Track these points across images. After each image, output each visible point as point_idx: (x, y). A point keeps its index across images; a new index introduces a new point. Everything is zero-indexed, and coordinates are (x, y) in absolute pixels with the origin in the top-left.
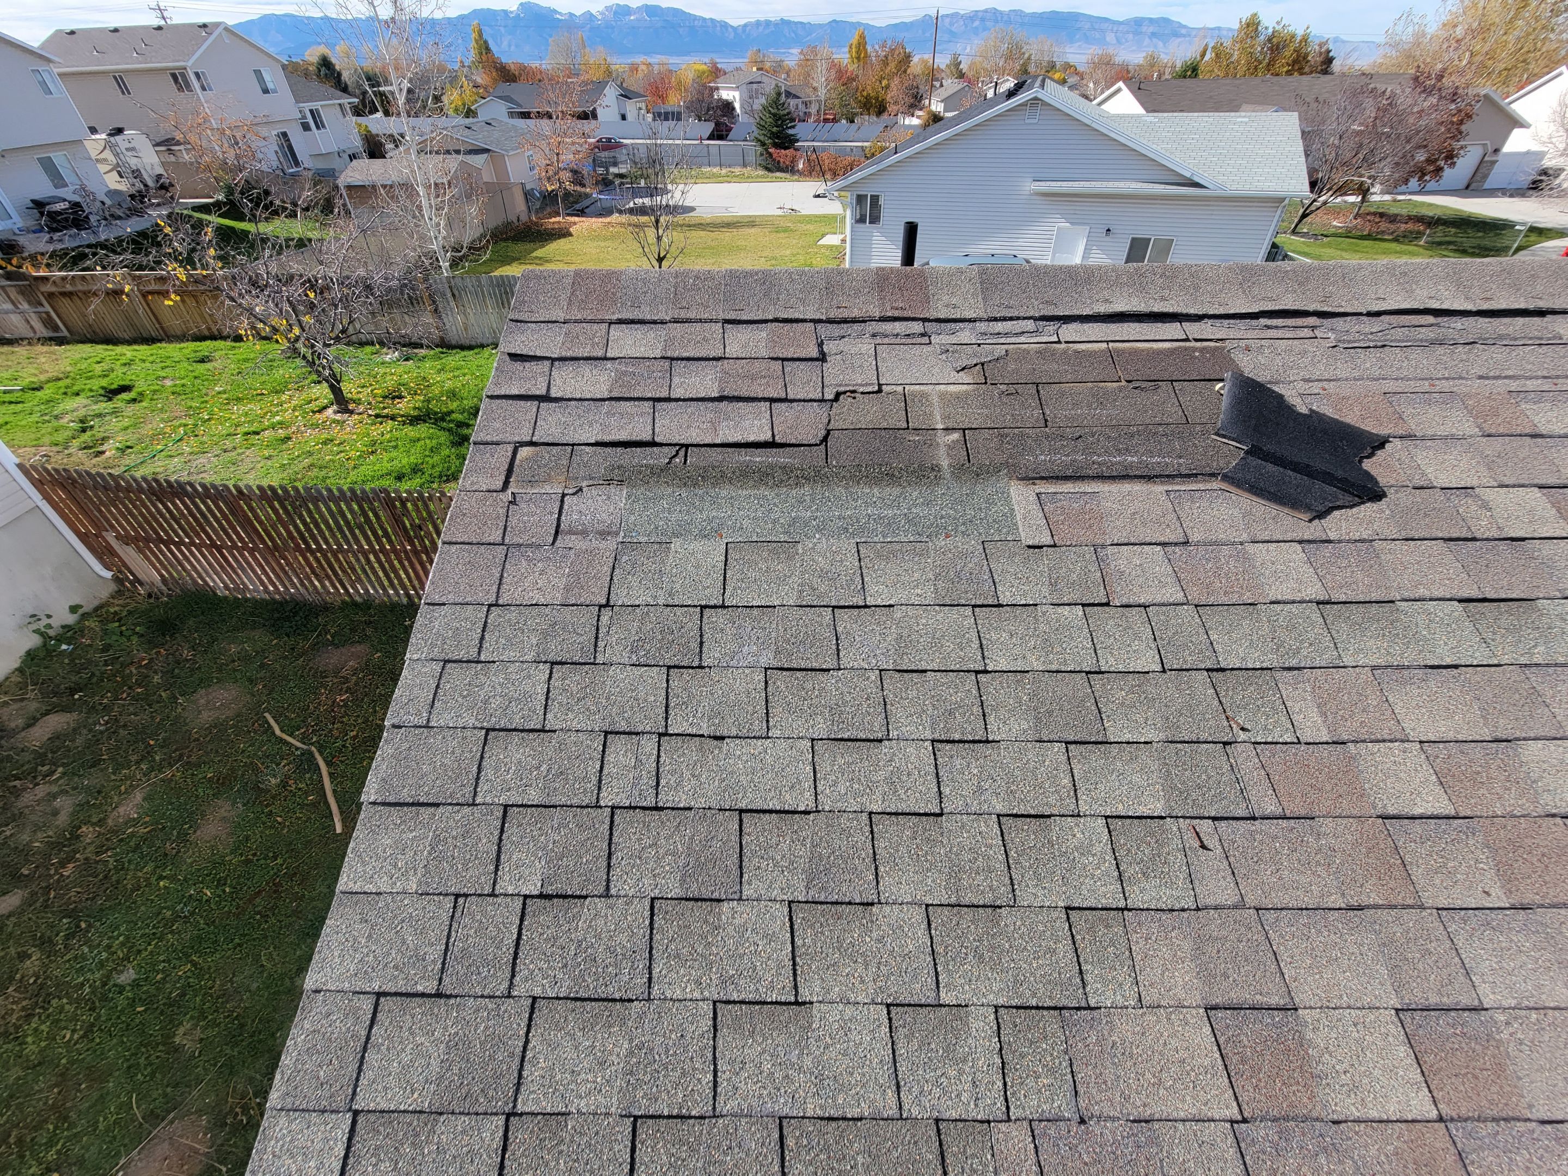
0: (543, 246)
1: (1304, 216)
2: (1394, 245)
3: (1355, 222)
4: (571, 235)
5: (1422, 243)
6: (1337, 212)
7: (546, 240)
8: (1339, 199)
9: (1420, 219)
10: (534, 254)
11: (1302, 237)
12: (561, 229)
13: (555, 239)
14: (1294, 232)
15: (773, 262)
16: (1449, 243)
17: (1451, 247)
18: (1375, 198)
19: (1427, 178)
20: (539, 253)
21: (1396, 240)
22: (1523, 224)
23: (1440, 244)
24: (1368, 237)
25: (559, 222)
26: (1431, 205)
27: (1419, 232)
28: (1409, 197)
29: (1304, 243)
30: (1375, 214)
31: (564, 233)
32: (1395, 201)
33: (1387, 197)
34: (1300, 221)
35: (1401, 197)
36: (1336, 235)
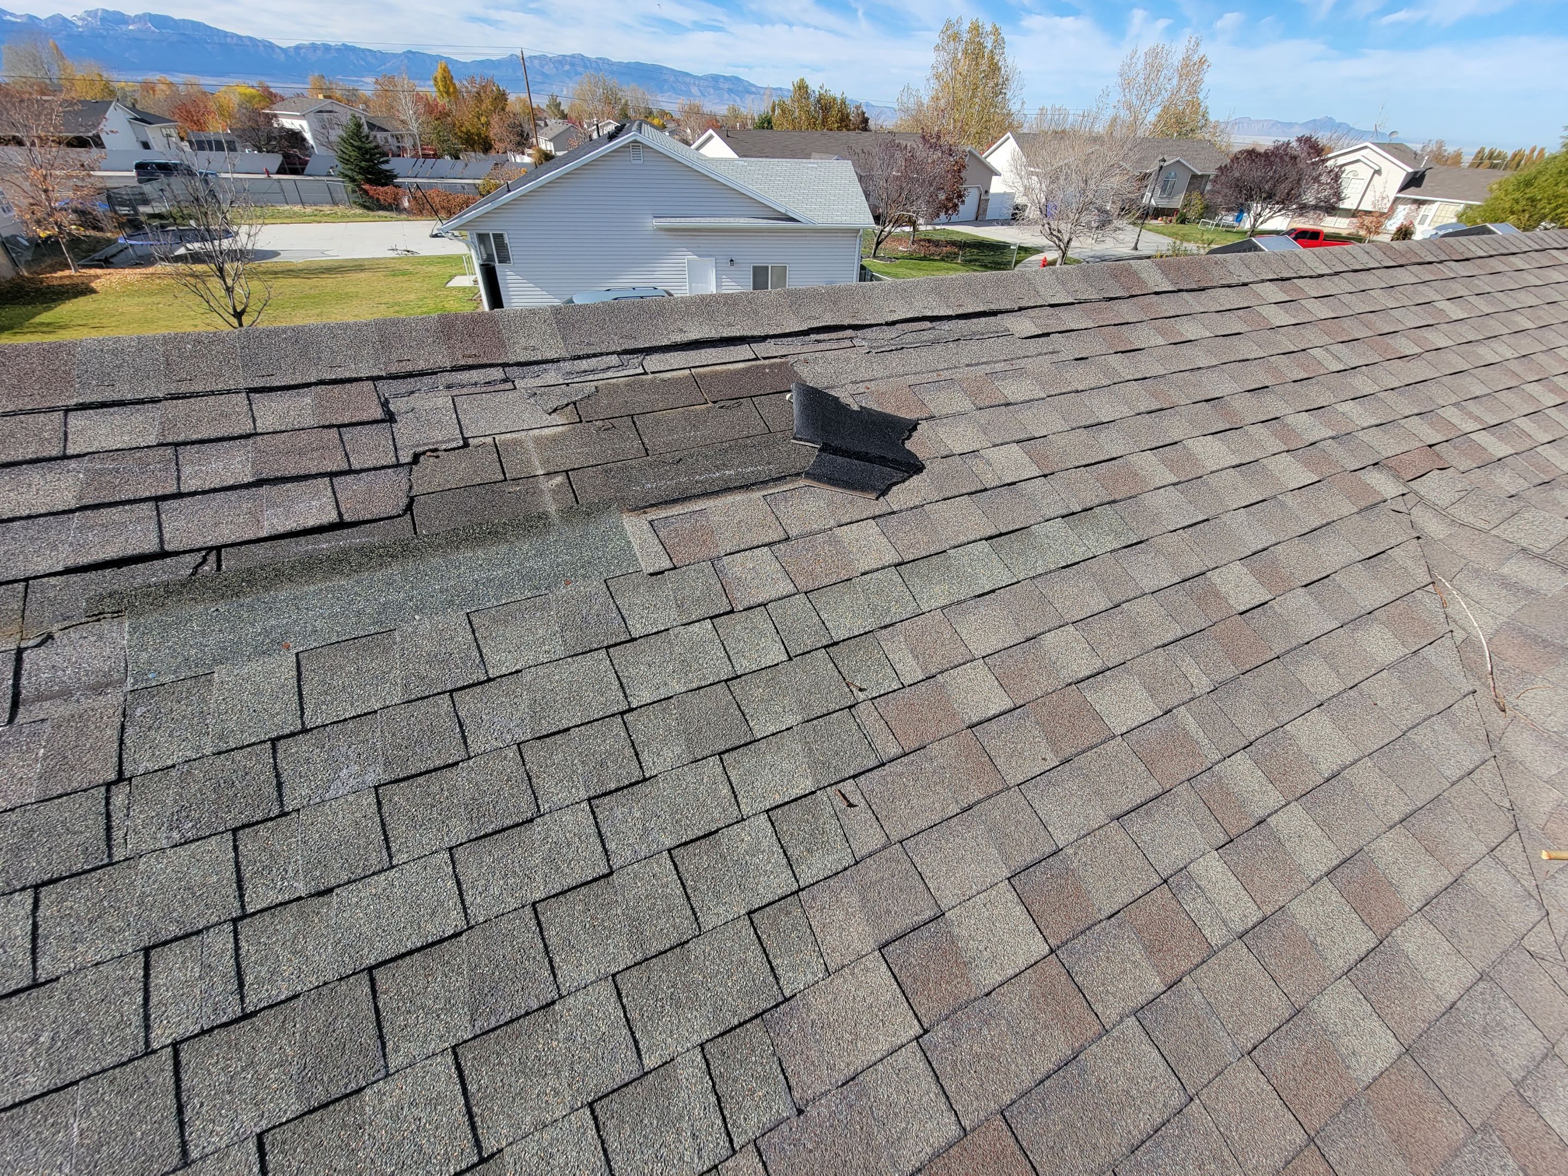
0: (50, 309)
1: (878, 243)
2: (942, 264)
3: (914, 247)
4: (93, 291)
5: (959, 261)
6: (899, 239)
7: (54, 301)
8: (898, 230)
9: (953, 243)
10: (37, 319)
11: (880, 260)
12: (75, 286)
13: (69, 298)
14: (875, 256)
15: (397, 308)
16: (976, 260)
17: (978, 264)
18: (922, 228)
19: (950, 212)
20: (45, 317)
21: (942, 260)
22: (1015, 245)
23: (970, 261)
24: (925, 258)
25: (70, 277)
26: (958, 232)
27: (955, 254)
28: (943, 227)
29: (884, 265)
30: (924, 240)
31: (83, 290)
32: (935, 230)
33: (929, 228)
34: (877, 247)
35: (938, 227)
36: (903, 258)
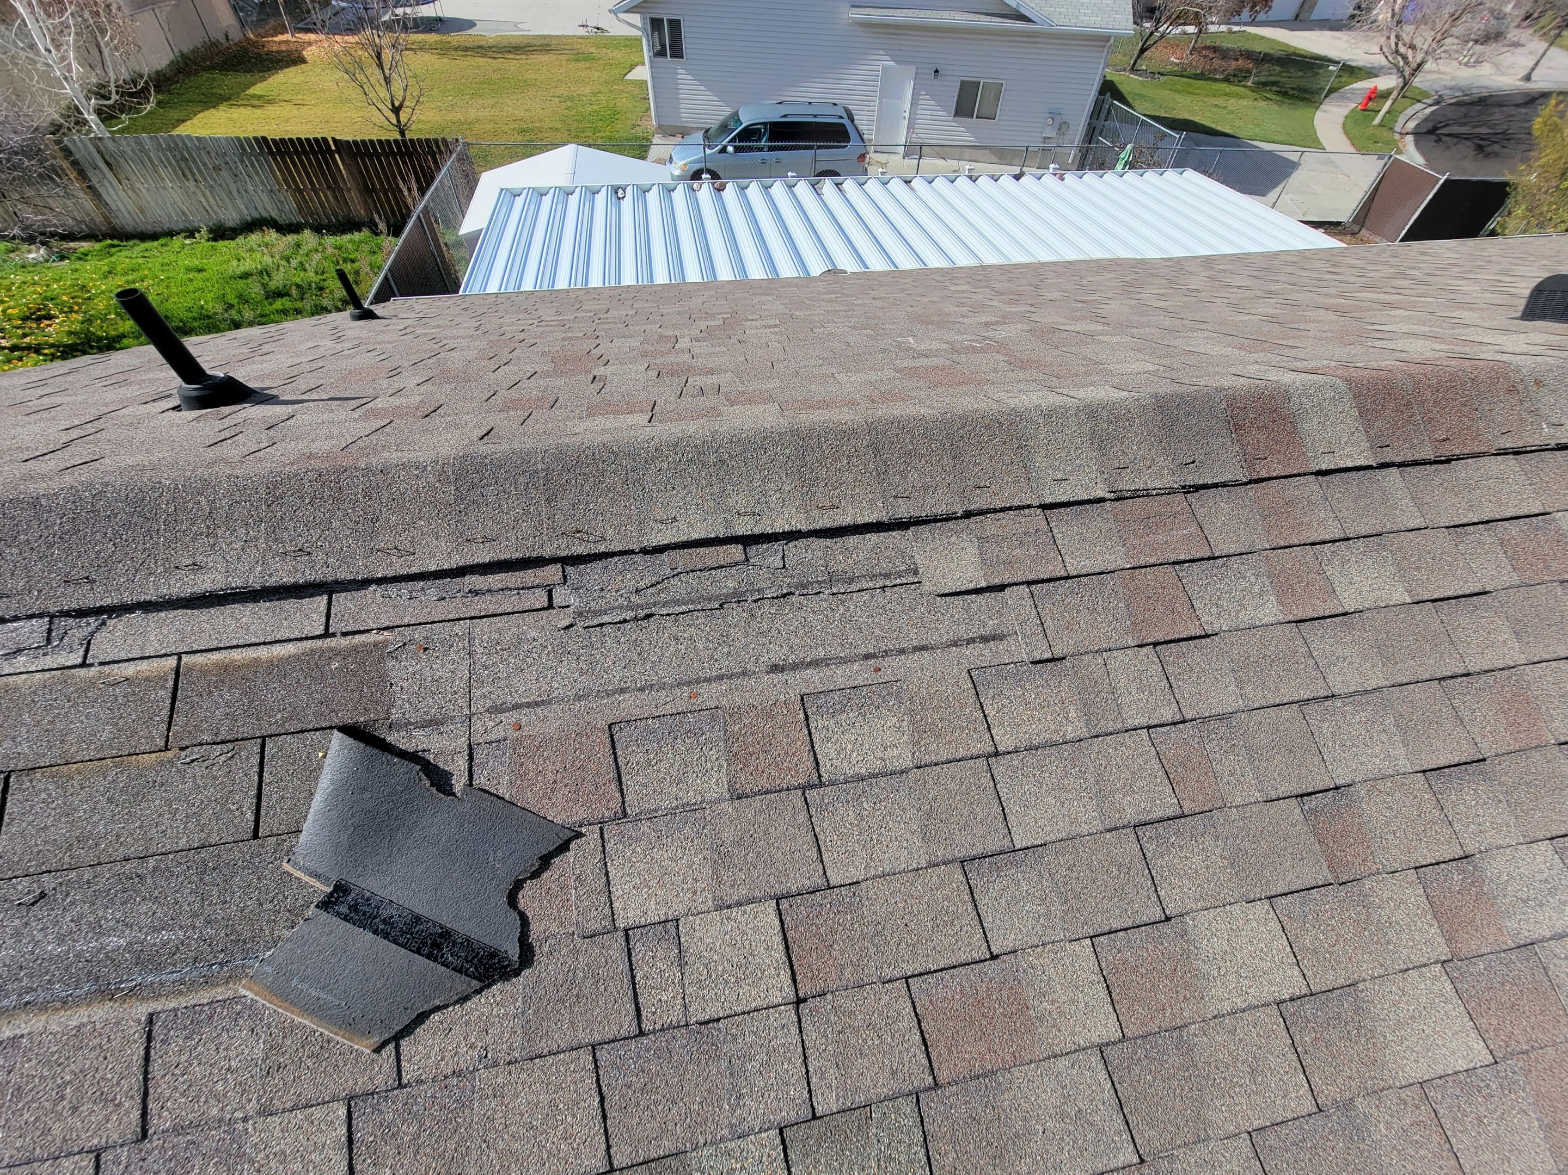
0: (265, 79)
1: (1143, 51)
2: (1224, 86)
3: (1191, 58)
4: (304, 61)
5: (1249, 84)
6: (1176, 44)
7: (269, 69)
8: (1179, 30)
9: (1248, 55)
10: (252, 91)
11: (1140, 76)
12: (289, 52)
13: (282, 68)
14: (1133, 69)
16: (1274, 83)
17: (1275, 88)
18: (1212, 28)
19: (1258, 8)
20: (258, 89)
21: (1226, 80)
22: (1338, 62)
23: (1265, 84)
24: (1200, 77)
25: (287, 42)
26: (1262, 38)
27: (1249, 71)
28: (1243, 28)
29: (1141, 83)
30: (1209, 48)
31: (294, 59)
32: (1230, 32)
33: (1223, 28)
34: (1138, 57)
35: (1236, 28)
36: (1171, 74)
